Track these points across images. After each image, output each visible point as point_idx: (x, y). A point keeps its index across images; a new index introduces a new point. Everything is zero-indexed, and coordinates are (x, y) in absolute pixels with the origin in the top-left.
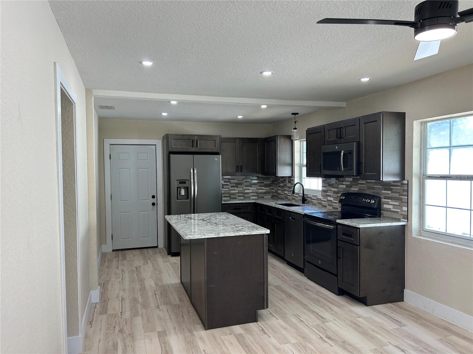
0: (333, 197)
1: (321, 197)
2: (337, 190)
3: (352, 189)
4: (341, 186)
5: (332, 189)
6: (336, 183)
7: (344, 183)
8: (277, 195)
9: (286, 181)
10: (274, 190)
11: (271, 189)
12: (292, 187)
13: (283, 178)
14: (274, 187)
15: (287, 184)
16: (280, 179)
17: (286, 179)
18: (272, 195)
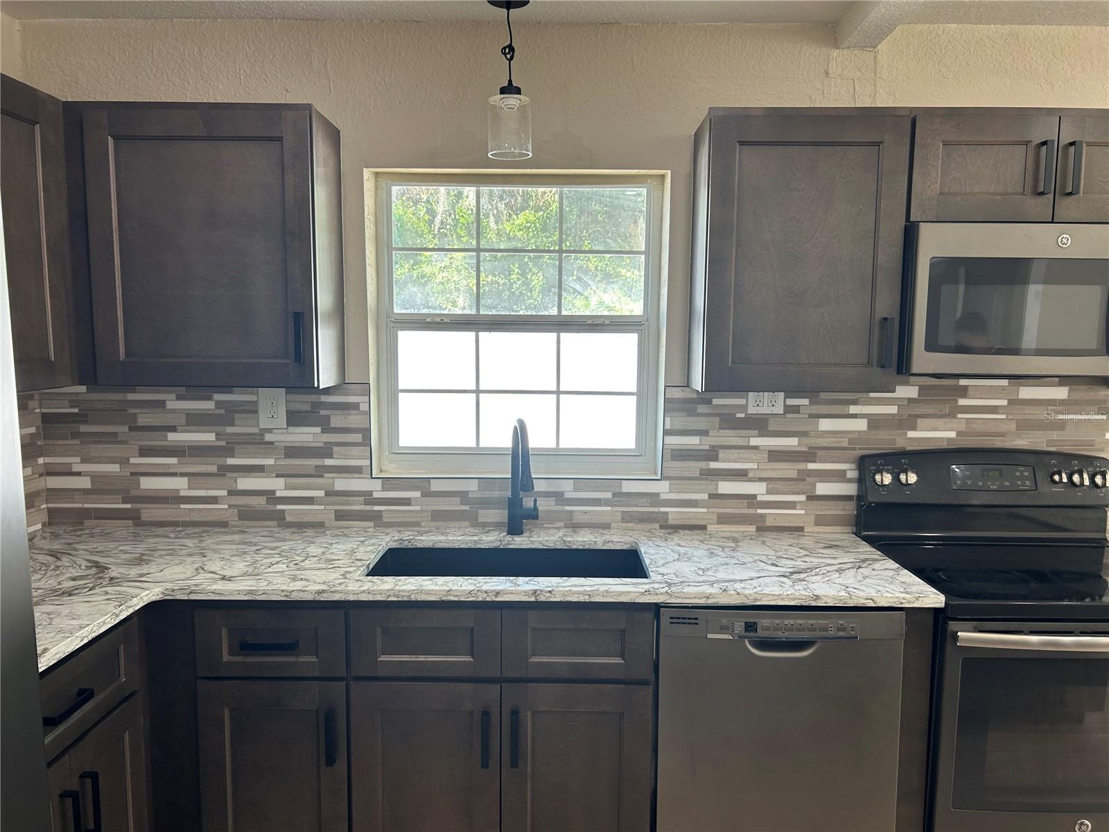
0: (761, 480)
1: (663, 488)
2: (799, 445)
3: (911, 434)
4: (825, 425)
5: (755, 441)
6: (788, 409)
7: (853, 409)
8: (128, 506)
9: (256, 412)
10: (79, 474)
11: (41, 475)
12: (335, 449)
13: (210, 398)
14: (78, 459)
15: (274, 431)
16: (173, 404)
17: (255, 403)
18: (49, 510)
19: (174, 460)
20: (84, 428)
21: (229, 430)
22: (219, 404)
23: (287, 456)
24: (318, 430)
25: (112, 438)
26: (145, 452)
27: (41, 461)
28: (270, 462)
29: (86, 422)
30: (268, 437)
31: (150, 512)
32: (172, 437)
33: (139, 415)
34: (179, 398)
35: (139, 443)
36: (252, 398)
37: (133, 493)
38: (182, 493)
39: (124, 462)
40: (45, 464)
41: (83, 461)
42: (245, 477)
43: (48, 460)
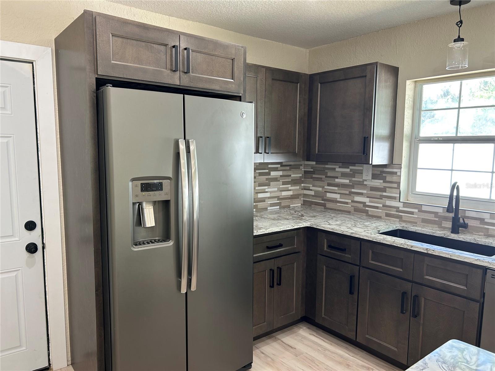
8: (323, 202)
9: (362, 173)
10: (311, 190)
11: (302, 189)
12: (387, 189)
13: (348, 168)
14: (311, 185)
15: (367, 181)
16: (338, 169)
17: (362, 170)
18: (304, 200)
19: (336, 188)
20: (314, 176)
21: (353, 179)
22: (351, 170)
23: (371, 190)
24: (382, 181)
25: (320, 179)
26: (329, 185)
27: (302, 185)
28: (365, 192)
29: (314, 174)
30: (365, 183)
31: (329, 205)
32: (337, 180)
33: (328, 172)
34: (340, 167)
35: (328, 182)
36: (361, 168)
37: (325, 198)
38: (338, 200)
39: (323, 187)
40: (304, 186)
41: (313, 186)
42: (357, 196)
43: (305, 185)
